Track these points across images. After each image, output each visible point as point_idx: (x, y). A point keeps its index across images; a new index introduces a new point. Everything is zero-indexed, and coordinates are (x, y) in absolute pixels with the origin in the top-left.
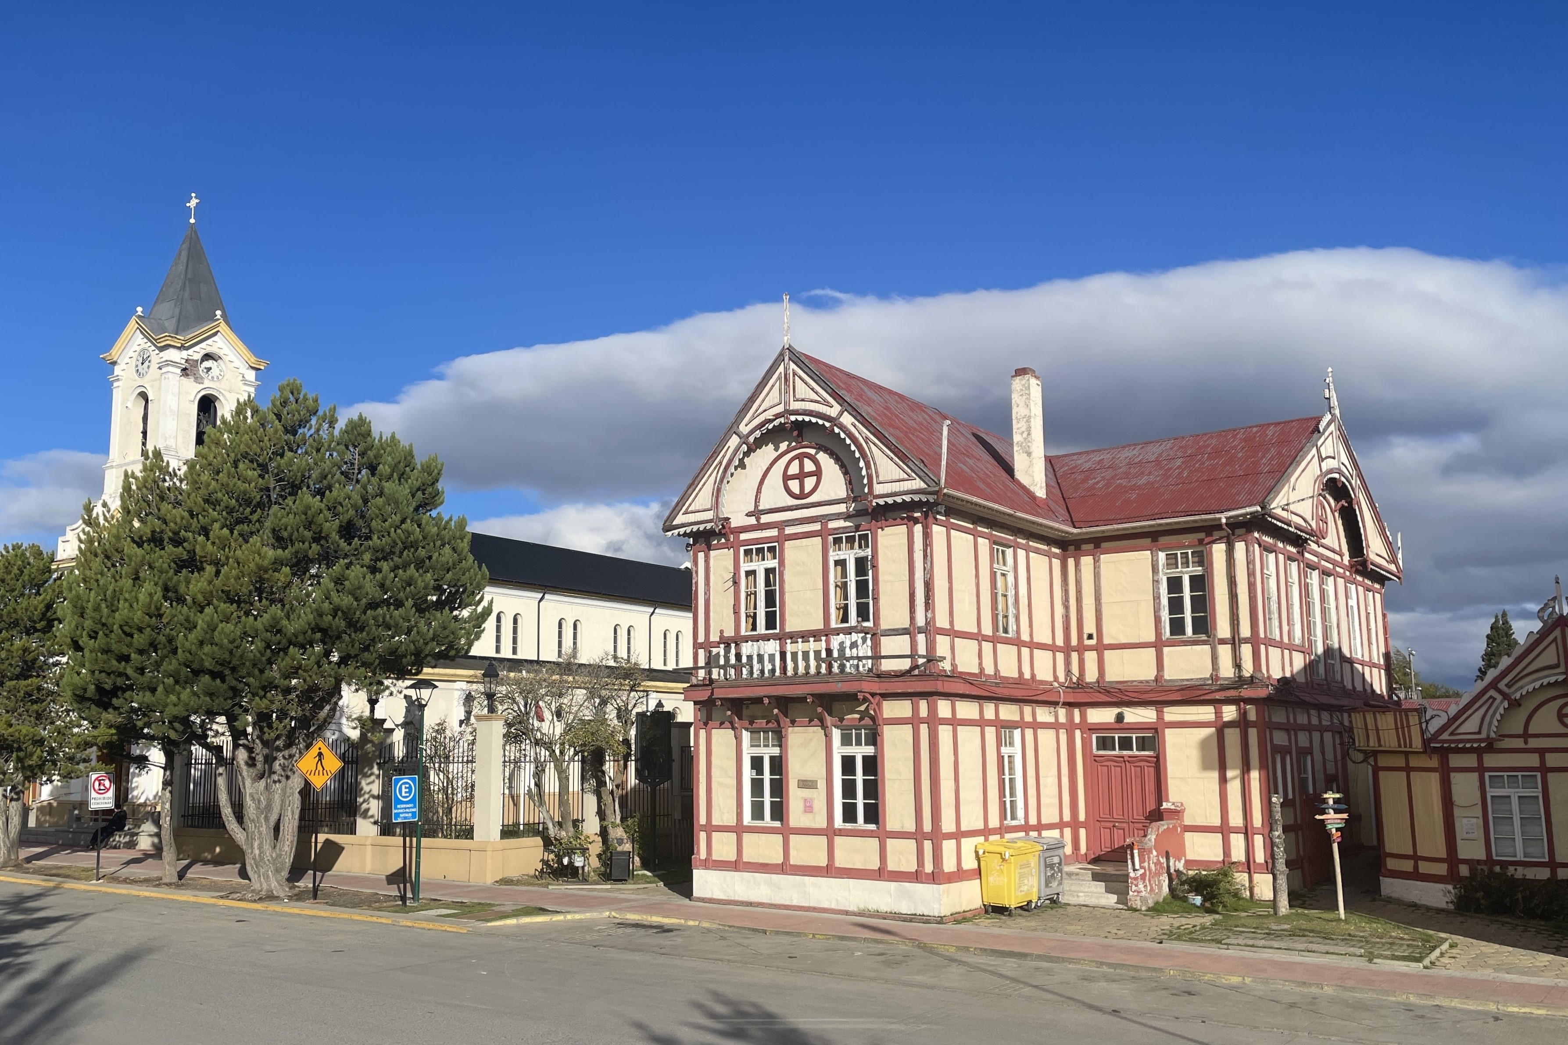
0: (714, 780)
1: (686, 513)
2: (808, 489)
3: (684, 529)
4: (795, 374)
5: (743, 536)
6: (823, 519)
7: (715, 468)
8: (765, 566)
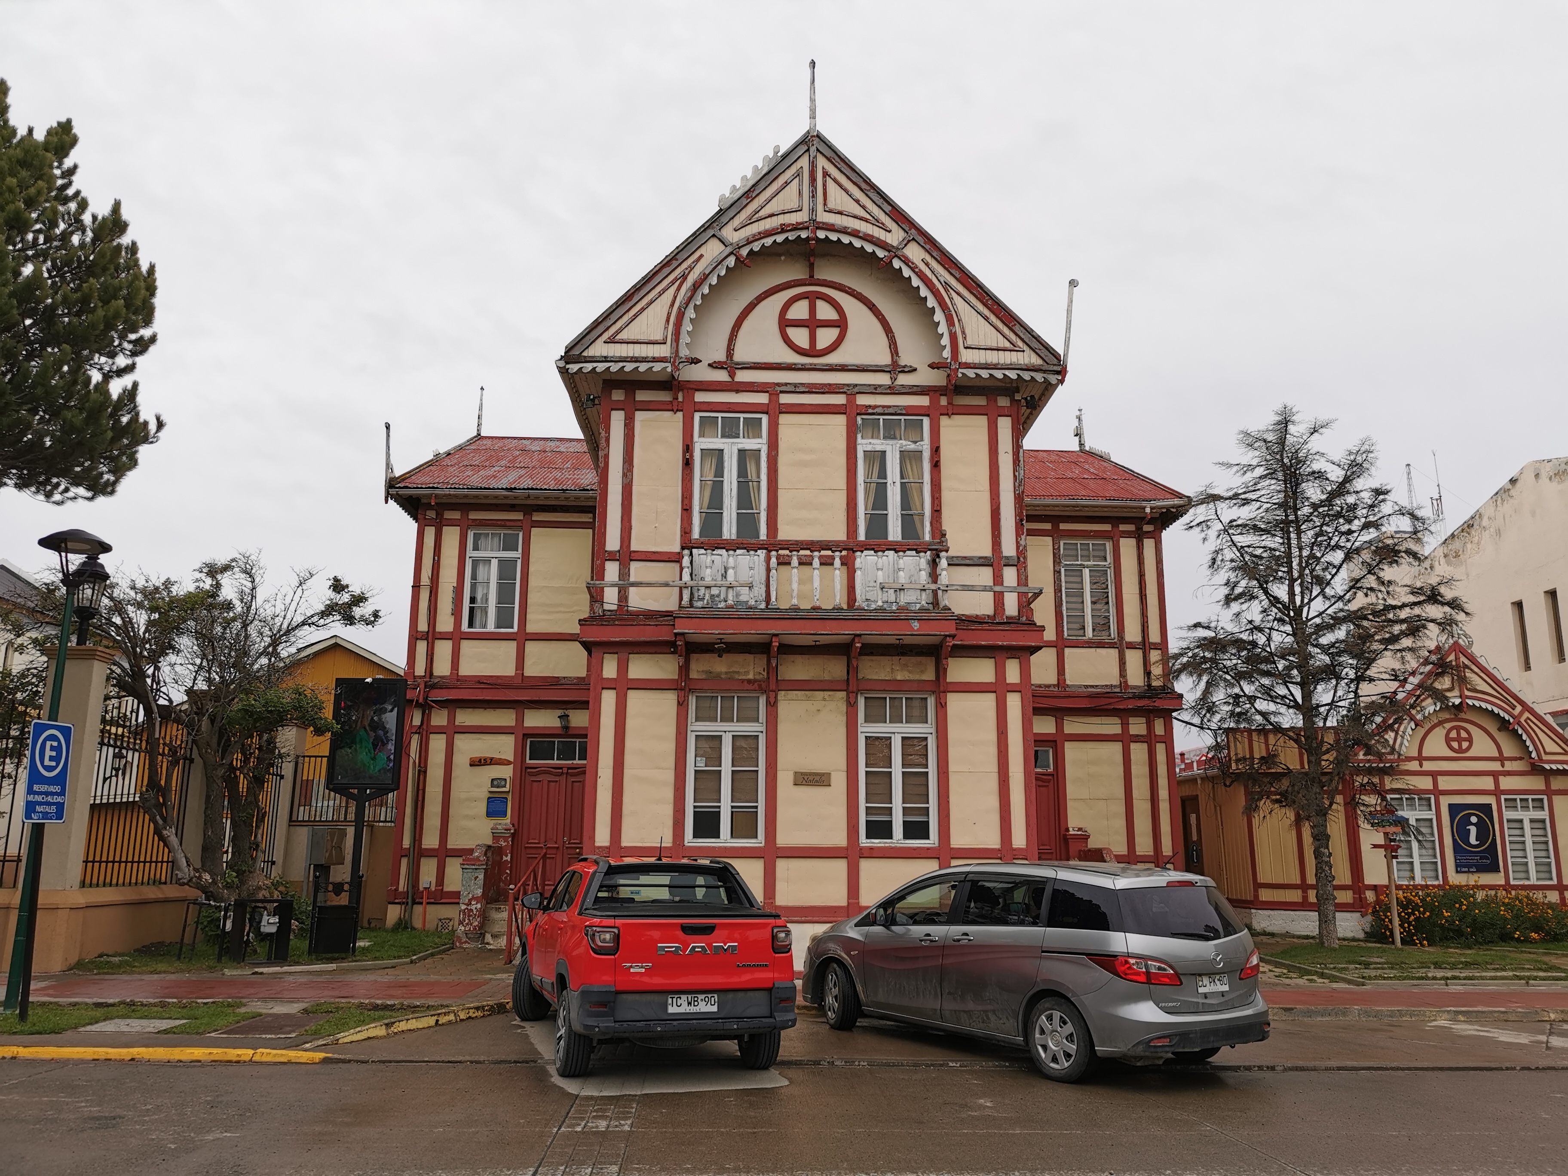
0: (628, 773)
1: (611, 341)
2: (822, 344)
3: (607, 365)
4: (826, 174)
5: (700, 397)
6: (851, 391)
7: (673, 283)
8: (740, 446)
